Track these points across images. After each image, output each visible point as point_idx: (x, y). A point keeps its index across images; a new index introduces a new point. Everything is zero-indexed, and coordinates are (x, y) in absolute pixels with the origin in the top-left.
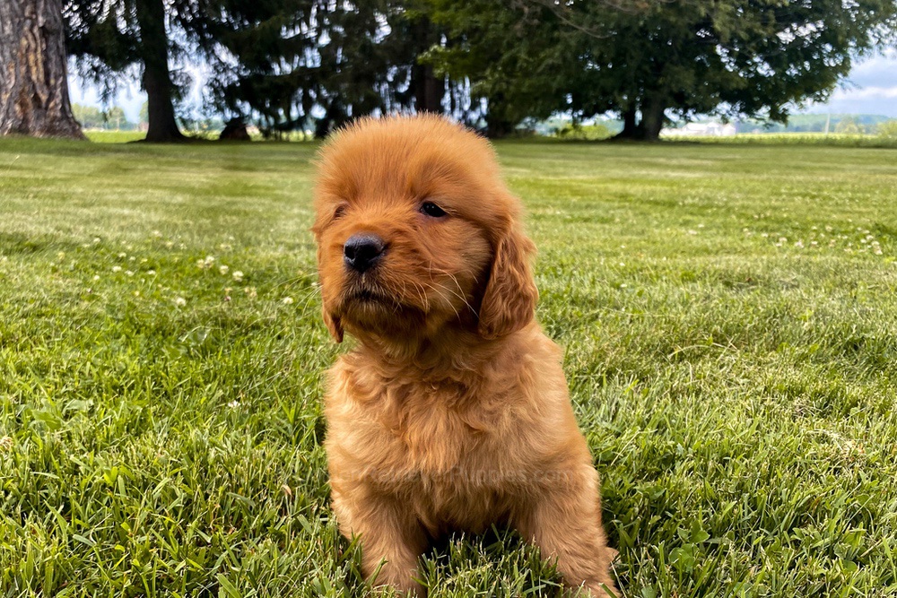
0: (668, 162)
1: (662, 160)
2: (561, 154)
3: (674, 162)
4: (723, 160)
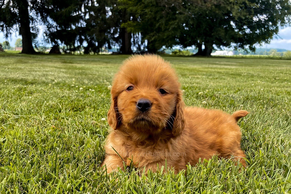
0: (220, 63)
1: (217, 62)
2: (179, 60)
3: (222, 63)
4: (240, 63)
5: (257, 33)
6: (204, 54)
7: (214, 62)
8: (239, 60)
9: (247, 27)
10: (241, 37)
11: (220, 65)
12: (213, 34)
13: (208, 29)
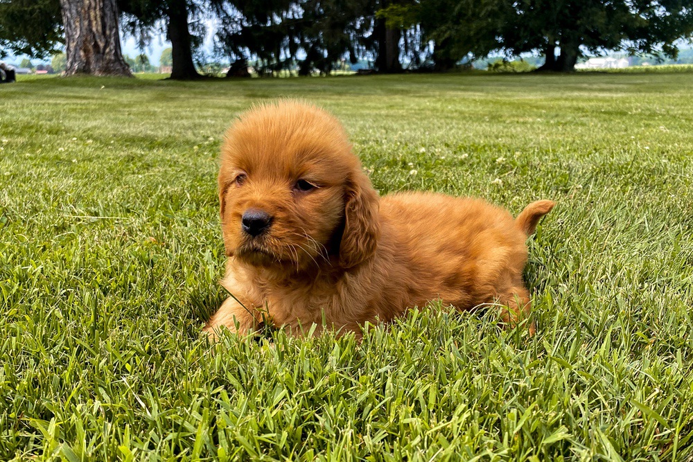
0: (591, 87)
1: (585, 85)
2: (500, 83)
3: (595, 86)
5: (681, 16)
6: (559, 67)
7: (579, 85)
8: (638, 77)
9: (659, 2)
10: (645, 25)
11: (591, 90)
12: (579, 22)
13: (567, 11)
